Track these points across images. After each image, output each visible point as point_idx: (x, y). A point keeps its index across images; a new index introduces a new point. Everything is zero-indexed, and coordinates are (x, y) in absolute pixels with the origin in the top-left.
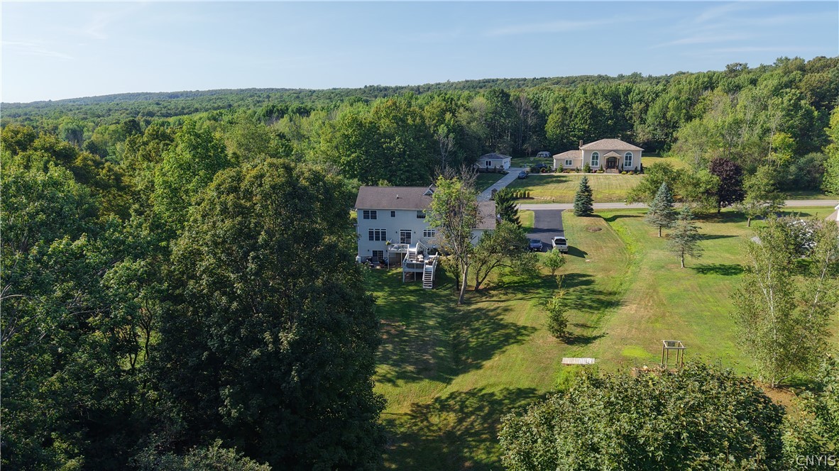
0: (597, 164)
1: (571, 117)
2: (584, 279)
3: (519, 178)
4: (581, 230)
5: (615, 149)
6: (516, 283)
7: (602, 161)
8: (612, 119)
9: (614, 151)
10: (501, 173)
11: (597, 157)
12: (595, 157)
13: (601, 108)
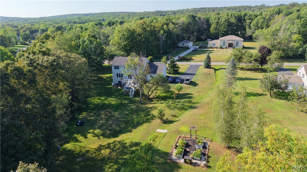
0: (225, 45)
1: (220, 26)
2: (189, 96)
3: (193, 51)
4: (202, 74)
5: (232, 39)
6: (164, 96)
7: (227, 45)
8: (235, 27)
9: (232, 40)
10: (188, 48)
11: (225, 43)
12: (224, 43)
13: (232, 22)
